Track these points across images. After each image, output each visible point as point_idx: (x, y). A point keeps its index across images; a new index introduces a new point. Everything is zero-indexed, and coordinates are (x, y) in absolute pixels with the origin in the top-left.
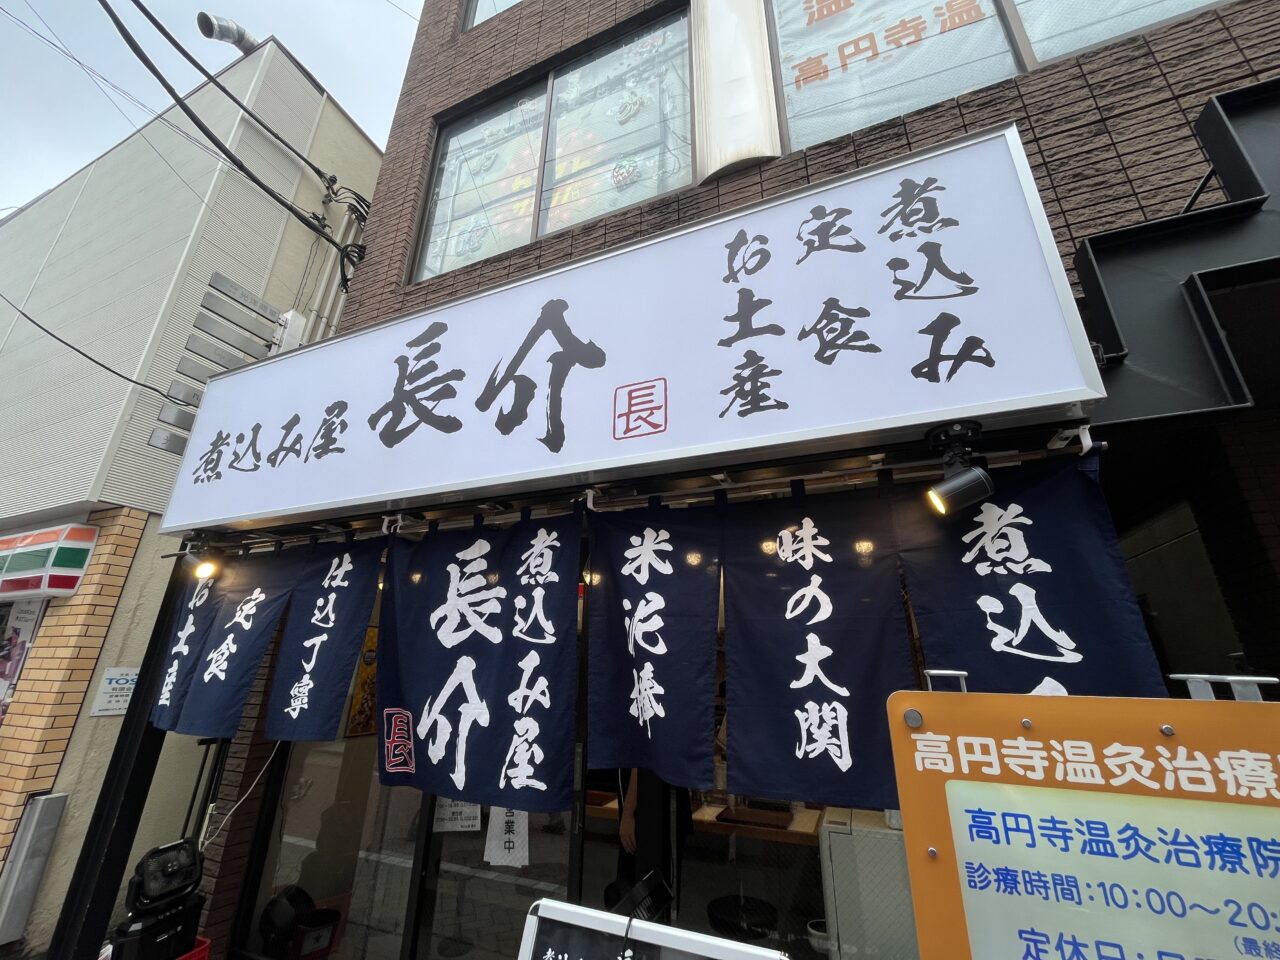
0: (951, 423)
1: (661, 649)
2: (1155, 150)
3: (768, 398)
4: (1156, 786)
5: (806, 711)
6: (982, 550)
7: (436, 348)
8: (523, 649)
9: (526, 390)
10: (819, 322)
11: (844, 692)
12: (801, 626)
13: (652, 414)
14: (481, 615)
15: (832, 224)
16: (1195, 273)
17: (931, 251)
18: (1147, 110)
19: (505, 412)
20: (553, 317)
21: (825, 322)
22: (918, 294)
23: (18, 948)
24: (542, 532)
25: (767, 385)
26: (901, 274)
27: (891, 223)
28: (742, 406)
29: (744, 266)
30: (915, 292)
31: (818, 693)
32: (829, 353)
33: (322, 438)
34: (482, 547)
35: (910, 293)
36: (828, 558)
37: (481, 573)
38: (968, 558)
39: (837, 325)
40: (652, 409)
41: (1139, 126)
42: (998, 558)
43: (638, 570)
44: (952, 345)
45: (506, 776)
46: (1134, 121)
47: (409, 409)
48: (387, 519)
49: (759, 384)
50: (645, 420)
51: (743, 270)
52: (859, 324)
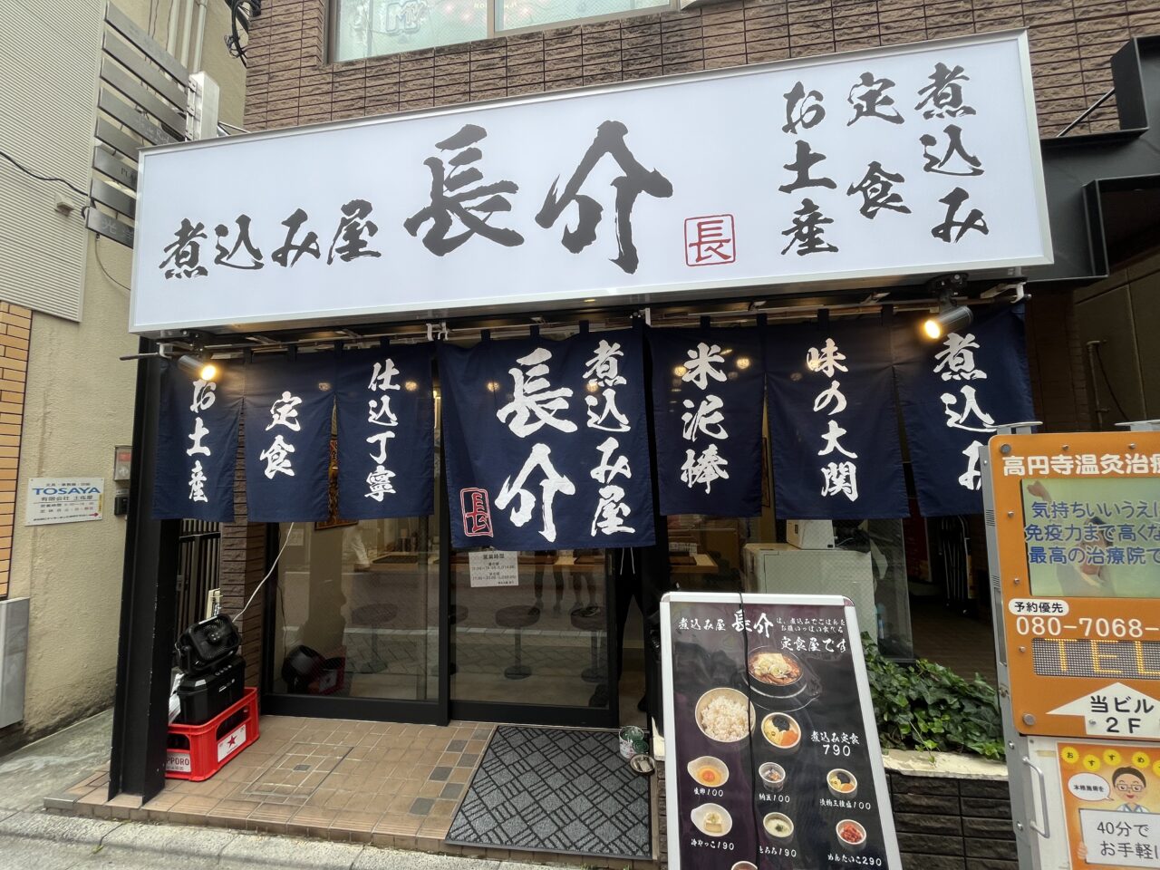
0: (952, 274)
1: (723, 435)
2: (1054, 65)
3: (821, 242)
4: (1122, 472)
5: (829, 468)
6: (947, 364)
7: (476, 155)
8: (602, 437)
9: (591, 212)
10: (864, 181)
11: (854, 456)
12: (824, 416)
13: (721, 246)
14: (549, 411)
15: (878, 93)
16: (1097, 180)
17: (953, 132)
18: (1056, 27)
19: (571, 231)
20: (611, 138)
21: (869, 182)
22: (942, 169)
23: (19, 728)
24: (603, 343)
25: (820, 231)
26: (931, 150)
27: (925, 102)
28: (800, 246)
29: (801, 119)
30: (939, 167)
31: (837, 457)
32: (871, 209)
33: (345, 238)
34: (542, 354)
35: (936, 167)
36: (844, 369)
37: (544, 376)
38: (937, 369)
39: (879, 186)
40: (721, 241)
41: (1048, 40)
42: (956, 369)
43: (698, 378)
44: (961, 215)
45: (597, 527)
46: (1045, 35)
47: (455, 218)
48: (430, 326)
49: (815, 229)
50: (715, 250)
51: (800, 122)
52: (895, 188)
